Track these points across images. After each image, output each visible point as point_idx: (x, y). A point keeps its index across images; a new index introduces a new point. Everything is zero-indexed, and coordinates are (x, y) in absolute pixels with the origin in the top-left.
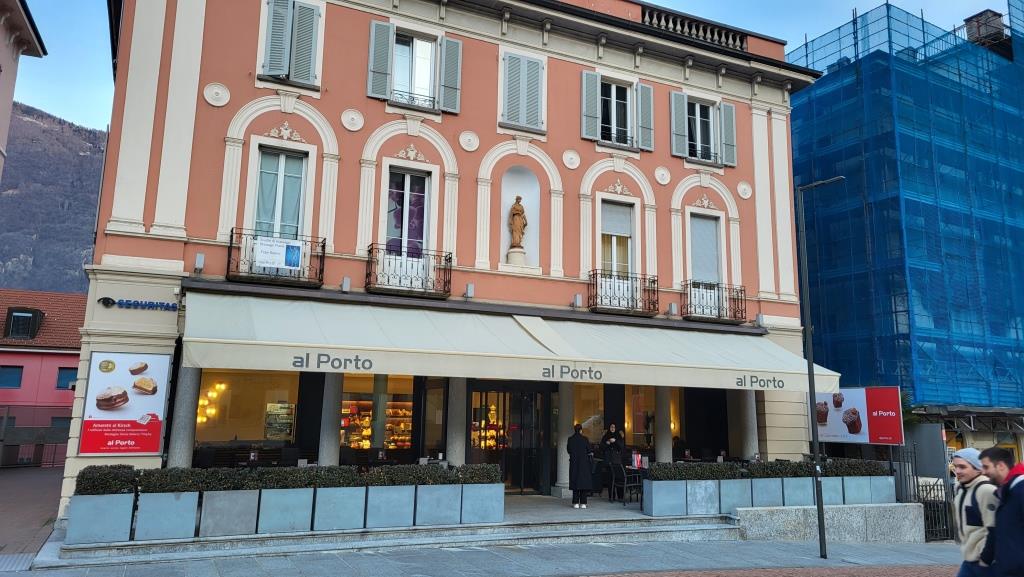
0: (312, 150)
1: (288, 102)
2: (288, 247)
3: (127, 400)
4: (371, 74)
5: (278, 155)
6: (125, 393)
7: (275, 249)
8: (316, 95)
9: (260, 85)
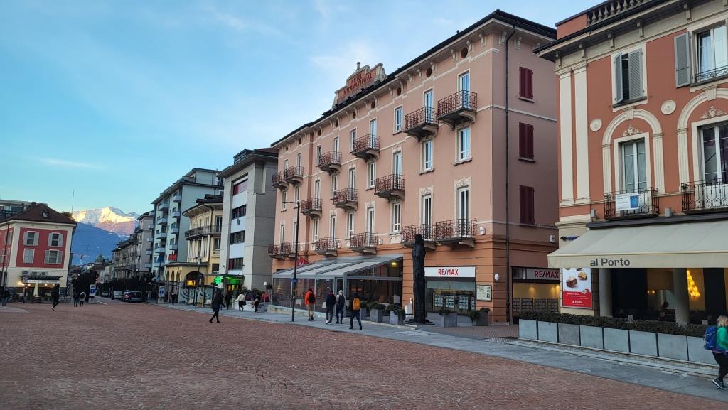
0: (646, 135)
1: (630, 113)
2: (631, 197)
3: (576, 283)
4: (677, 73)
5: (632, 145)
6: (576, 279)
7: (624, 200)
8: (645, 102)
9: (615, 110)
